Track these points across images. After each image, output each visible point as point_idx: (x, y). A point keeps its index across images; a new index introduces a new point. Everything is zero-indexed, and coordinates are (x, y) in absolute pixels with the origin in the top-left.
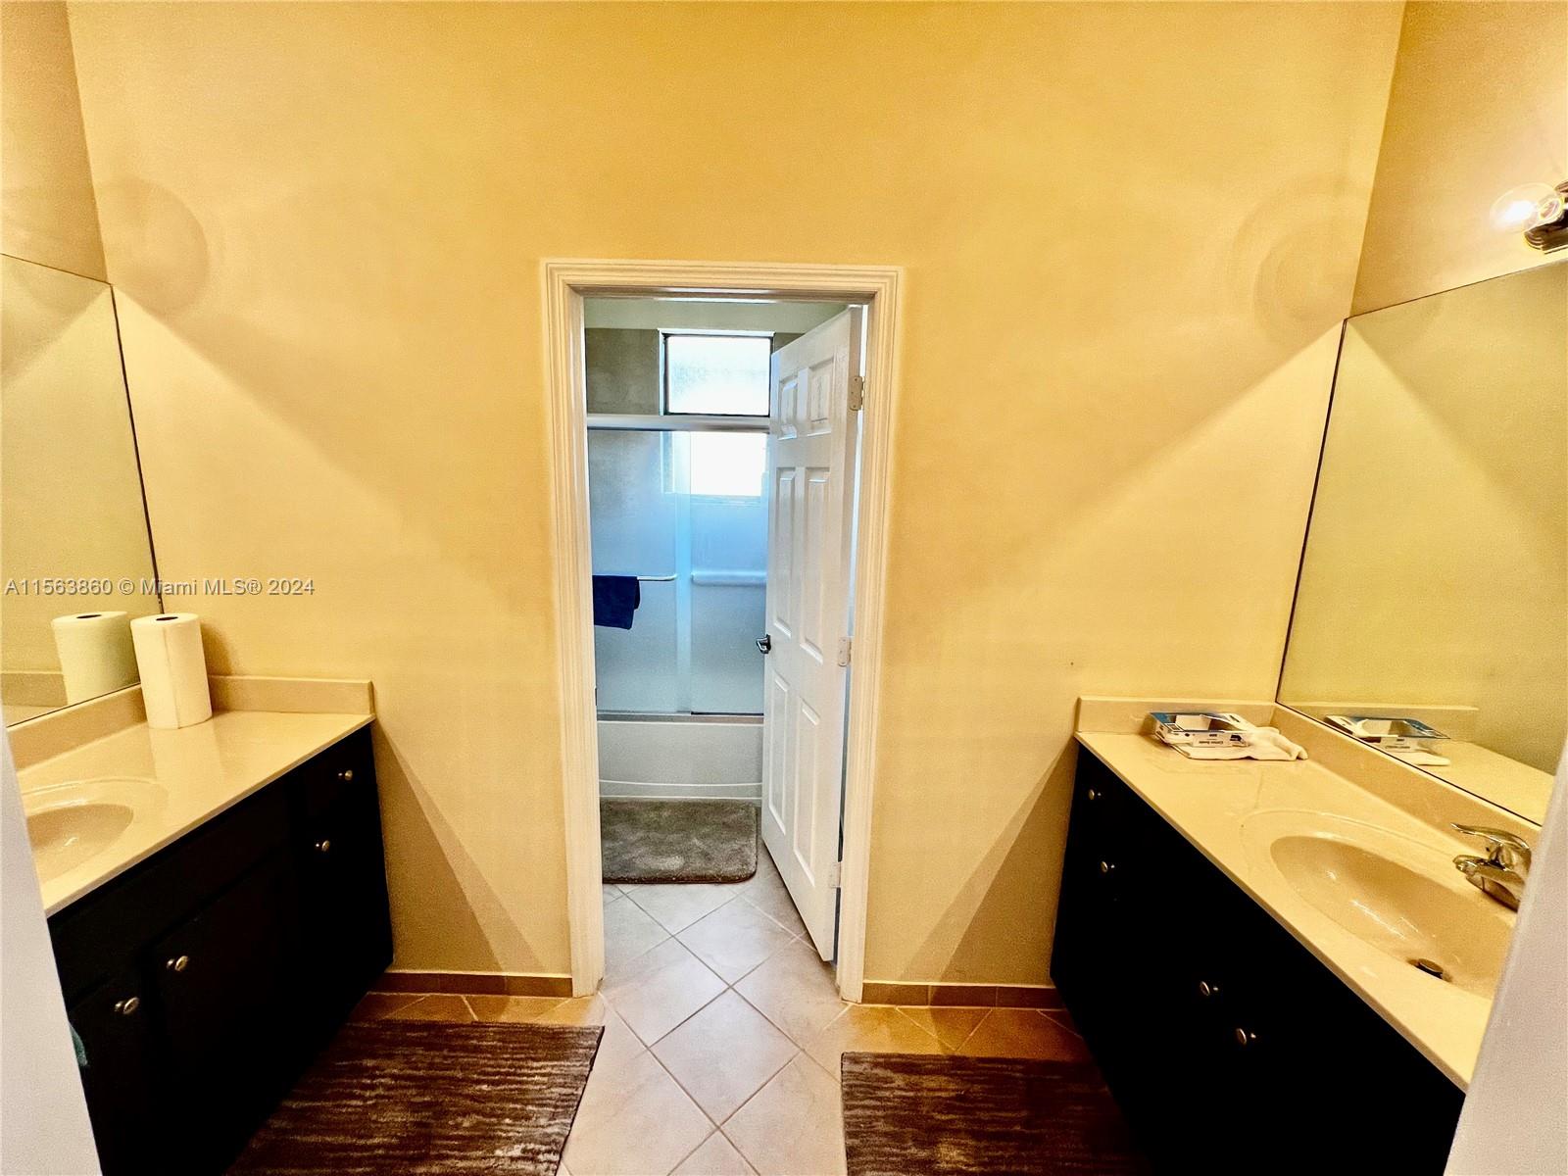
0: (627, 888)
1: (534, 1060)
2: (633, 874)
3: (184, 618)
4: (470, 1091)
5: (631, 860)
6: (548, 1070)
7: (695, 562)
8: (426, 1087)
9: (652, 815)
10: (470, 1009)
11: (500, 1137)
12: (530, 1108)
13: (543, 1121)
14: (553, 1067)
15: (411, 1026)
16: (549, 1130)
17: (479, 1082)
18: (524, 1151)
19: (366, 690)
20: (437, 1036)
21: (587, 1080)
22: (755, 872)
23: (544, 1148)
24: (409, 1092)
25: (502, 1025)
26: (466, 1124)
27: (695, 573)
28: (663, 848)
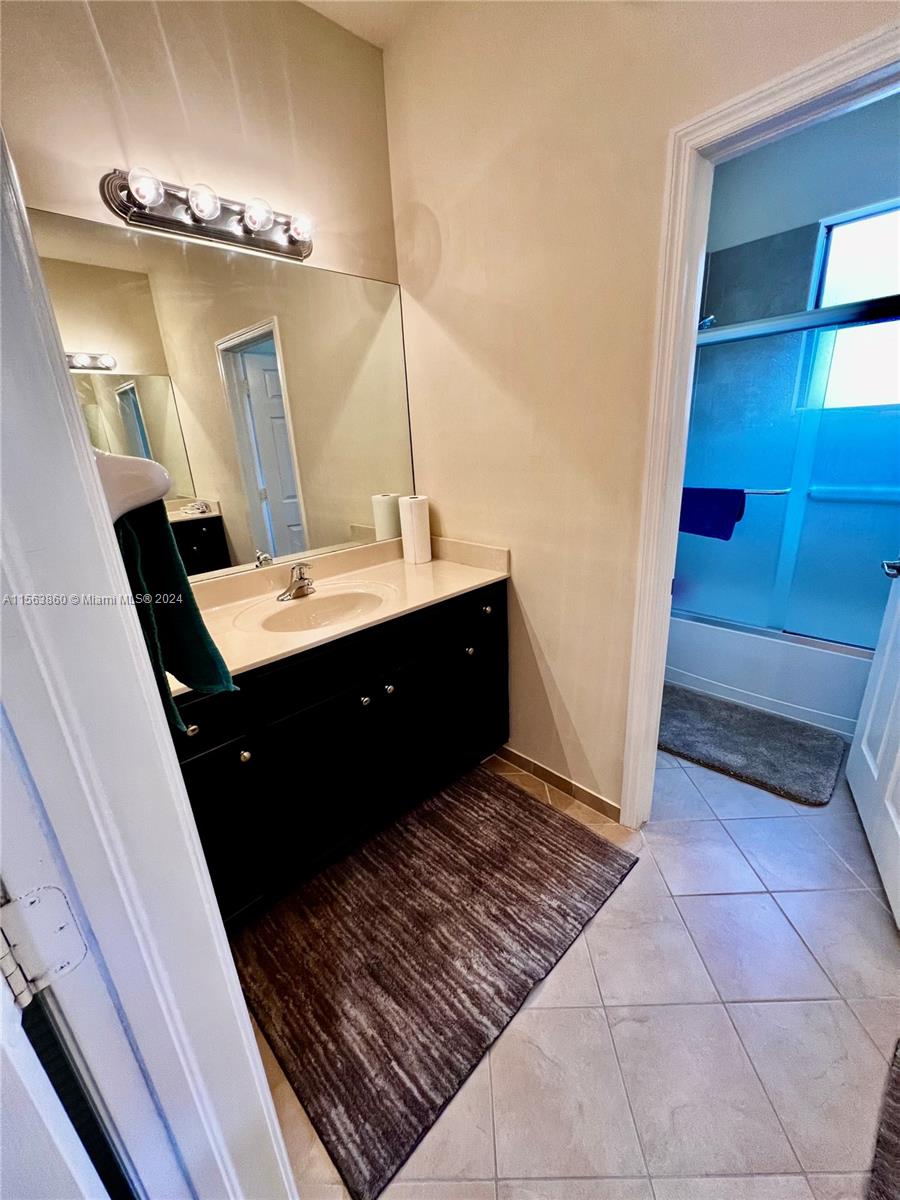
0: (685, 763)
1: (580, 850)
2: (694, 755)
3: (421, 497)
4: (535, 845)
5: (693, 742)
6: (589, 864)
7: (817, 476)
8: (512, 829)
9: (724, 713)
10: (548, 795)
11: (547, 888)
12: (570, 881)
13: (576, 896)
14: (593, 864)
15: (511, 786)
16: (579, 905)
17: (541, 843)
18: (559, 907)
19: (506, 555)
20: (524, 800)
21: (616, 888)
22: (827, 803)
23: (572, 914)
24: (502, 825)
25: (565, 816)
26: (528, 865)
27: (814, 488)
28: (728, 744)
